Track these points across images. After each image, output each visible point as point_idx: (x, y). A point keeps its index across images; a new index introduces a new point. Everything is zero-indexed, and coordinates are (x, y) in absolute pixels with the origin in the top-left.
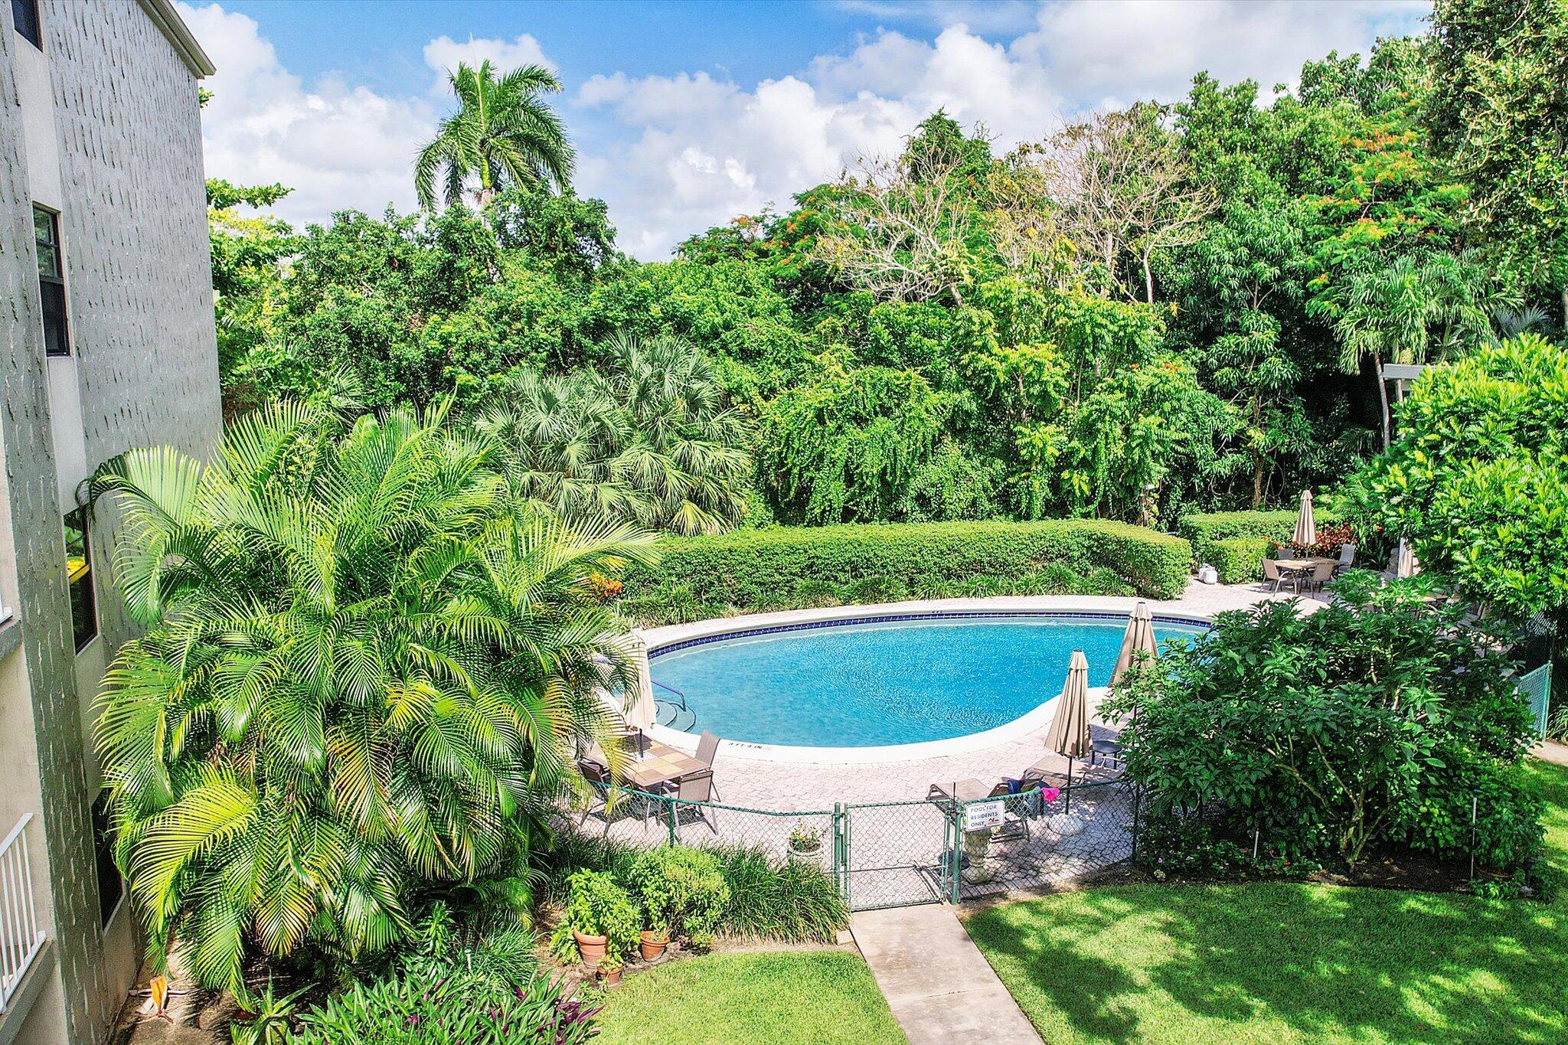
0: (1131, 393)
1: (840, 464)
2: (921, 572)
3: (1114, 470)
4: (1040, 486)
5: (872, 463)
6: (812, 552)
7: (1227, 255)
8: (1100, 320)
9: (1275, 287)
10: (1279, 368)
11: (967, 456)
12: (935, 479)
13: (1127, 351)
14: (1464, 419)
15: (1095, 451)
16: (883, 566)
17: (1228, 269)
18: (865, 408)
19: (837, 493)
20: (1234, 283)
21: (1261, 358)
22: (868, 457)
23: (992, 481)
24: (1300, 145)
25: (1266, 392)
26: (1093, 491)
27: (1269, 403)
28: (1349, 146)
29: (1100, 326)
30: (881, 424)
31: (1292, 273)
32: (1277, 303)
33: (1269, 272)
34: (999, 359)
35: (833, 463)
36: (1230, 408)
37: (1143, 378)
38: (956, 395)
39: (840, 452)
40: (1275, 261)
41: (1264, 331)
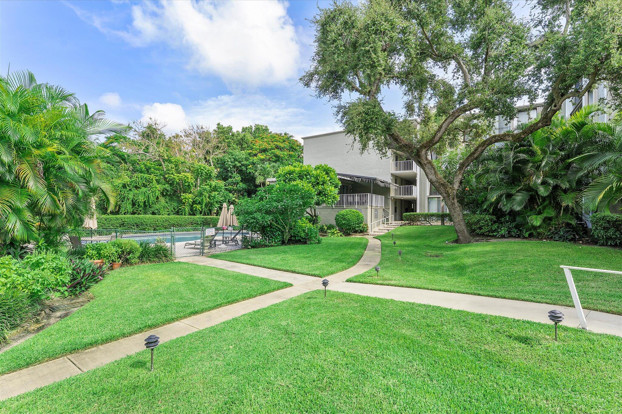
0: (210, 187)
1: (131, 200)
2: (158, 226)
3: (206, 205)
4: (187, 209)
5: (141, 199)
6: (124, 220)
7: (229, 160)
8: (202, 168)
9: (240, 168)
10: (242, 185)
11: (167, 202)
12: (157, 208)
13: (209, 177)
14: (290, 174)
15: (202, 200)
16: (147, 225)
17: (230, 163)
18: (139, 184)
19: (129, 208)
20: (231, 167)
21: (238, 183)
22: (140, 197)
23: (174, 209)
24: (242, 139)
25: (239, 191)
26: (202, 210)
27: (240, 194)
28: (252, 142)
29: (202, 170)
30: (143, 189)
31: (243, 165)
32: (240, 172)
33: (239, 164)
34: (176, 177)
35: (128, 199)
36: (231, 195)
37: (213, 183)
38: (164, 186)
39: (131, 196)
40: (239, 162)
41: (238, 178)
